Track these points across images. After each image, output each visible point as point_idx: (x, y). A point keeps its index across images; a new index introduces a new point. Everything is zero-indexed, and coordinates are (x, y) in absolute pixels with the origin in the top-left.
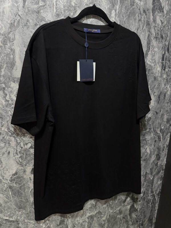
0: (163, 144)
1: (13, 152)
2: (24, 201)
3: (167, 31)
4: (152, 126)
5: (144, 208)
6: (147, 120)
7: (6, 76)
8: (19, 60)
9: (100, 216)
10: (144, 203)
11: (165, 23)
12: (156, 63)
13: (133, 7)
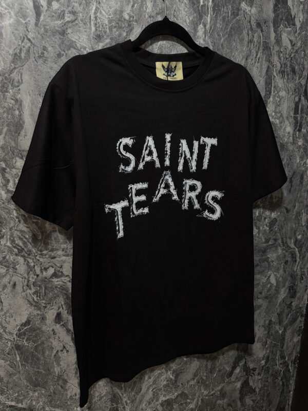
0: (301, 268)
1: (21, 284)
2: (43, 372)
3: (302, 60)
4: (278, 234)
5: (267, 386)
6: (270, 223)
7: (8, 148)
8: (30, 120)
9: (184, 401)
10: (268, 378)
11: (299, 45)
12: (283, 118)
13: (237, 18)
